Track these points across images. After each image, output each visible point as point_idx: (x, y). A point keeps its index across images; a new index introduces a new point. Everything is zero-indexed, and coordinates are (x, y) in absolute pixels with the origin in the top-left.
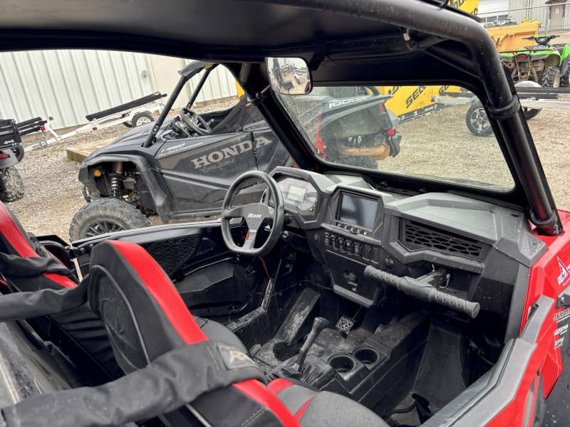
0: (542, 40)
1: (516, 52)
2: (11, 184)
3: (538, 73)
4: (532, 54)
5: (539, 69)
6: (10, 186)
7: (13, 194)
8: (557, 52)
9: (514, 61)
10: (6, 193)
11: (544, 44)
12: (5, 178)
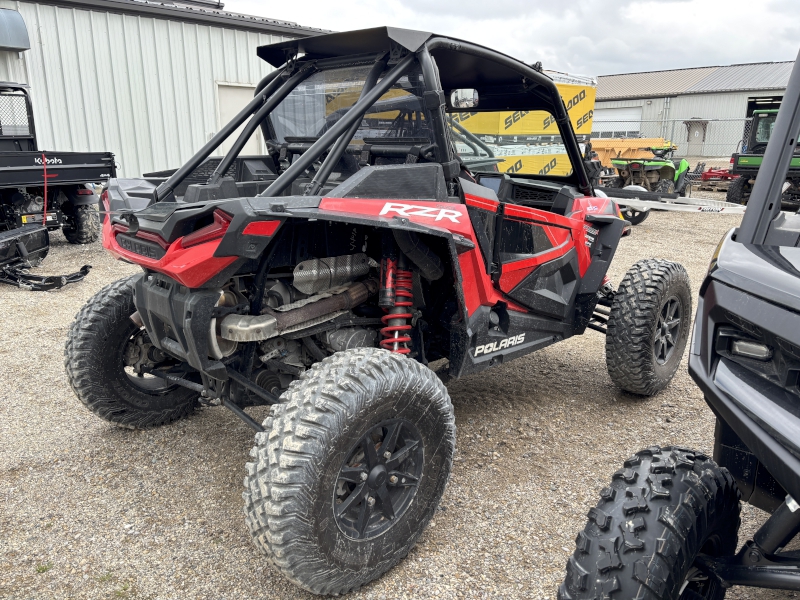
0: (659, 152)
1: (631, 160)
2: (89, 224)
3: (652, 184)
4: (646, 163)
5: (654, 180)
6: (88, 226)
7: (89, 235)
8: (671, 165)
9: (627, 169)
10: (82, 233)
11: (661, 156)
12: (84, 215)
